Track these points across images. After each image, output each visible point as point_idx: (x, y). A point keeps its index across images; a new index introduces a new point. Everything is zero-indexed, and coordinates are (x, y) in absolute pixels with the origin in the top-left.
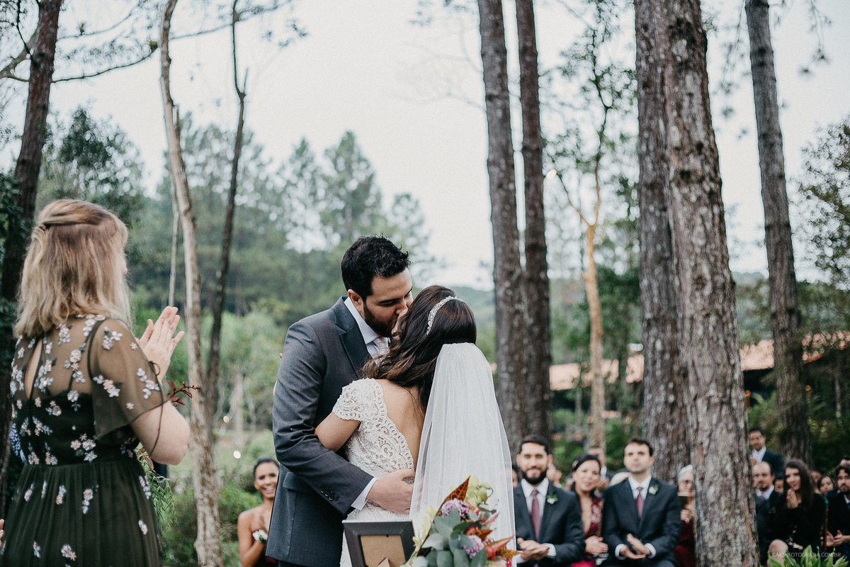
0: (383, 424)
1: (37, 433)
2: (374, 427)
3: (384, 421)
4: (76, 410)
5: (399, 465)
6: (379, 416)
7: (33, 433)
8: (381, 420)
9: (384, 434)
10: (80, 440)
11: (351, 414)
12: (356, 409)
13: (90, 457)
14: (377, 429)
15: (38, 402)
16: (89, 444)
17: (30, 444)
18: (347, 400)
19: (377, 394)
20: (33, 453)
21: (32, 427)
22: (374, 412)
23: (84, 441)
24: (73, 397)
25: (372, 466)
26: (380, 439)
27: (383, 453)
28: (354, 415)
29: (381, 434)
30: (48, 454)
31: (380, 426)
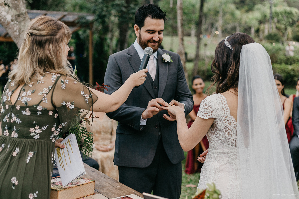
0: (228, 119)
1: (12, 121)
2: (223, 121)
3: (228, 117)
4: (38, 114)
5: (235, 141)
6: (226, 115)
7: (10, 121)
8: (226, 117)
9: (228, 125)
10: (35, 129)
11: (209, 116)
12: (212, 112)
13: (37, 137)
14: (224, 122)
15: (18, 108)
16: (39, 131)
17: (6, 126)
18: (206, 107)
19: (223, 102)
20: (7, 130)
21: (10, 118)
22: (223, 112)
23: (37, 129)
24: (40, 108)
25: (219, 142)
26: (225, 127)
27: (227, 135)
28: (211, 115)
29: (227, 125)
30: (14, 132)
31: (226, 120)
